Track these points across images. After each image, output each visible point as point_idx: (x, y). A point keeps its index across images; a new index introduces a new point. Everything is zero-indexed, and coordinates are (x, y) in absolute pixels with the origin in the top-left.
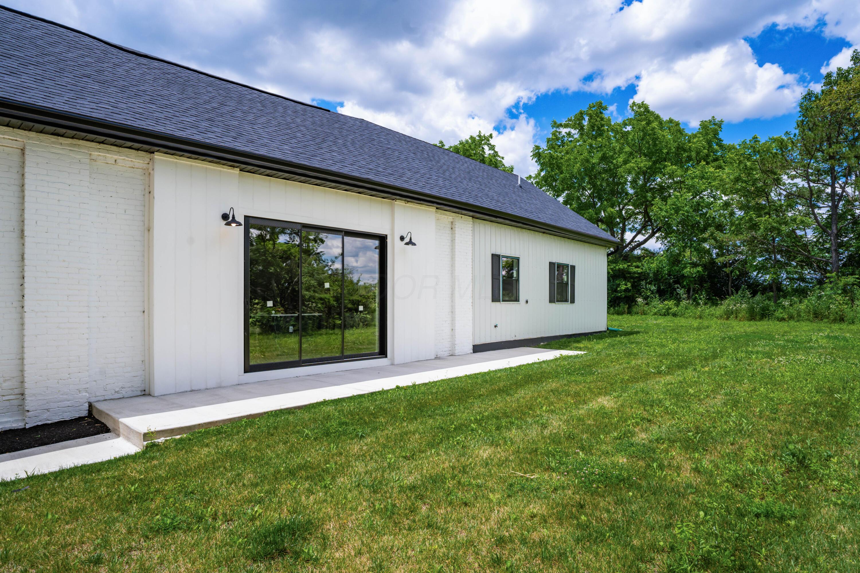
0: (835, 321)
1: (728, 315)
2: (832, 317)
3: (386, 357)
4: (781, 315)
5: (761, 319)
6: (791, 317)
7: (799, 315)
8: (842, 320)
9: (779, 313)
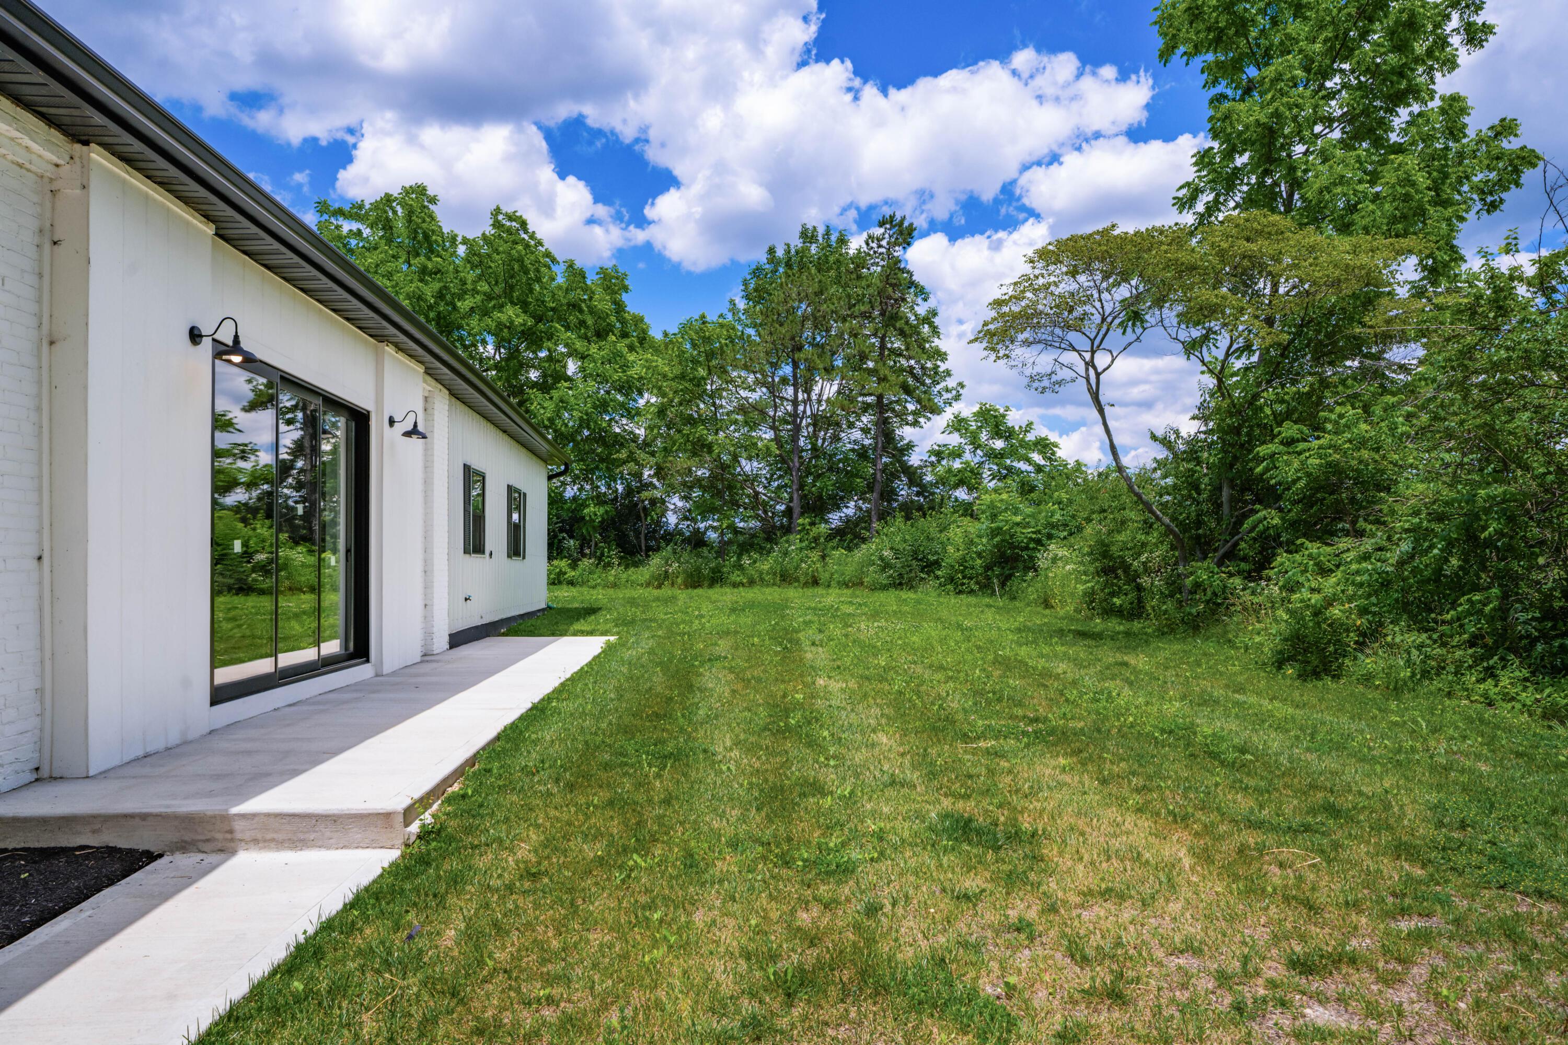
0: (806, 584)
1: (661, 580)
2: (802, 579)
3: (368, 661)
4: (738, 579)
5: (711, 586)
6: (752, 583)
7: (762, 580)
8: (815, 582)
9: (736, 577)
